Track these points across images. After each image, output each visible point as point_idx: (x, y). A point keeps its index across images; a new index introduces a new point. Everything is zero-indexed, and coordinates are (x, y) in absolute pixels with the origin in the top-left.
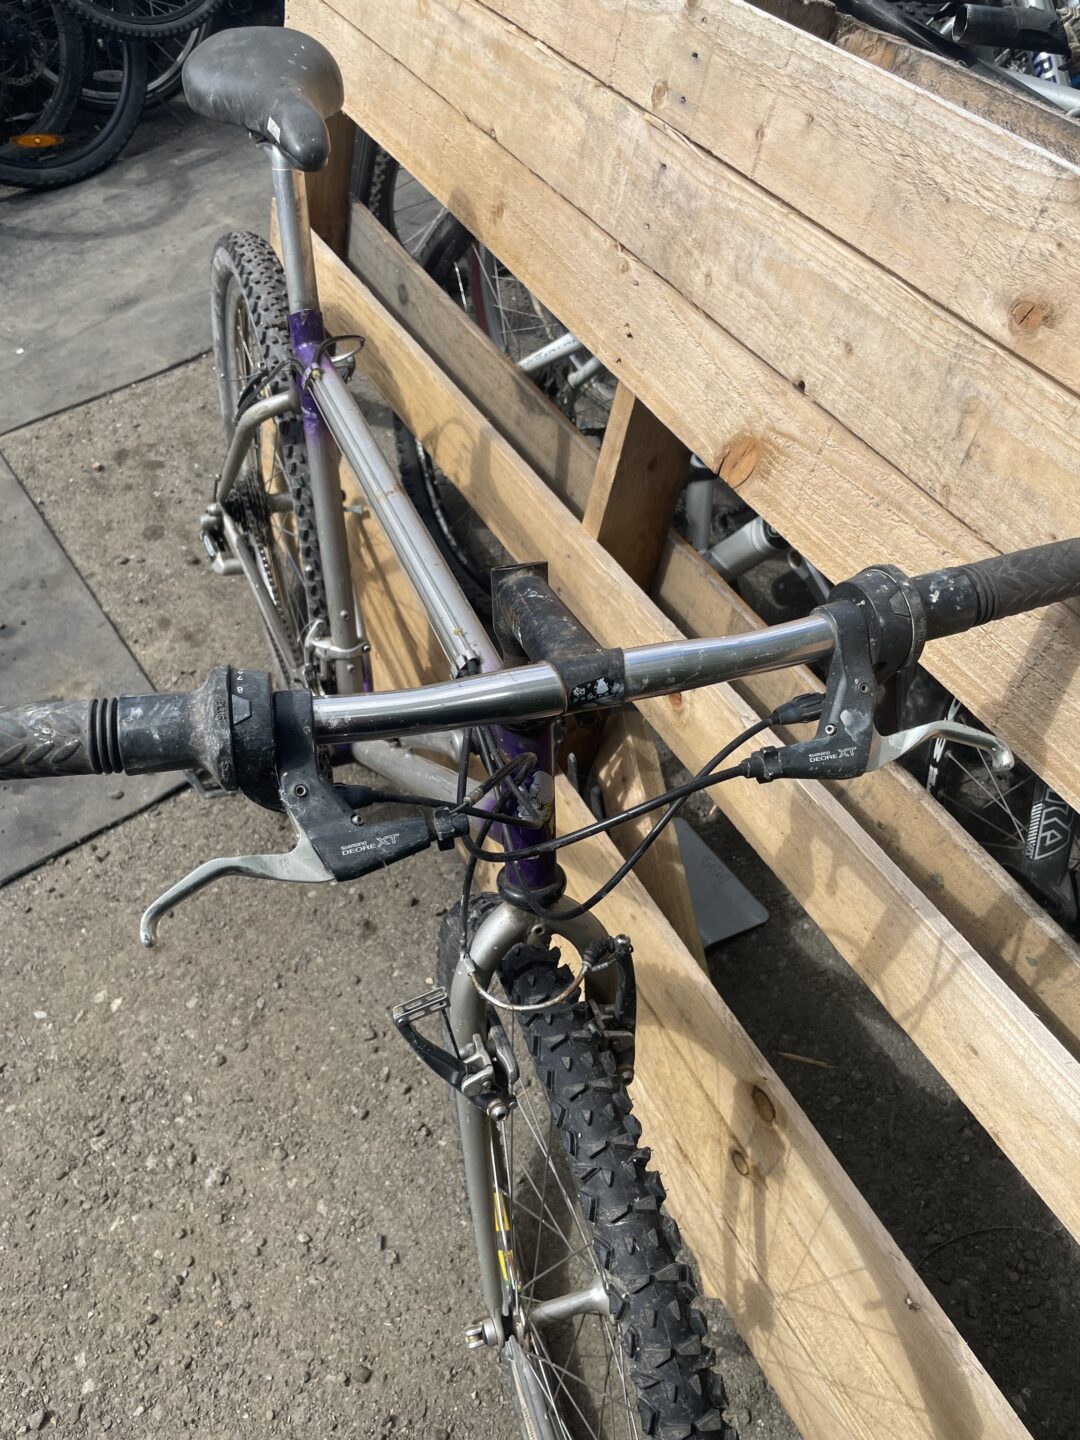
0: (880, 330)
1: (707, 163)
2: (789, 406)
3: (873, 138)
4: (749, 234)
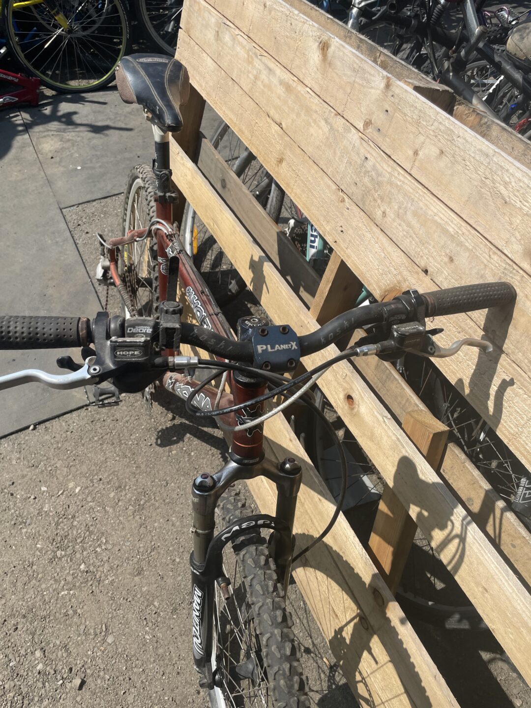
0: (467, 254)
1: (388, 161)
2: (419, 279)
3: (472, 167)
4: (406, 198)
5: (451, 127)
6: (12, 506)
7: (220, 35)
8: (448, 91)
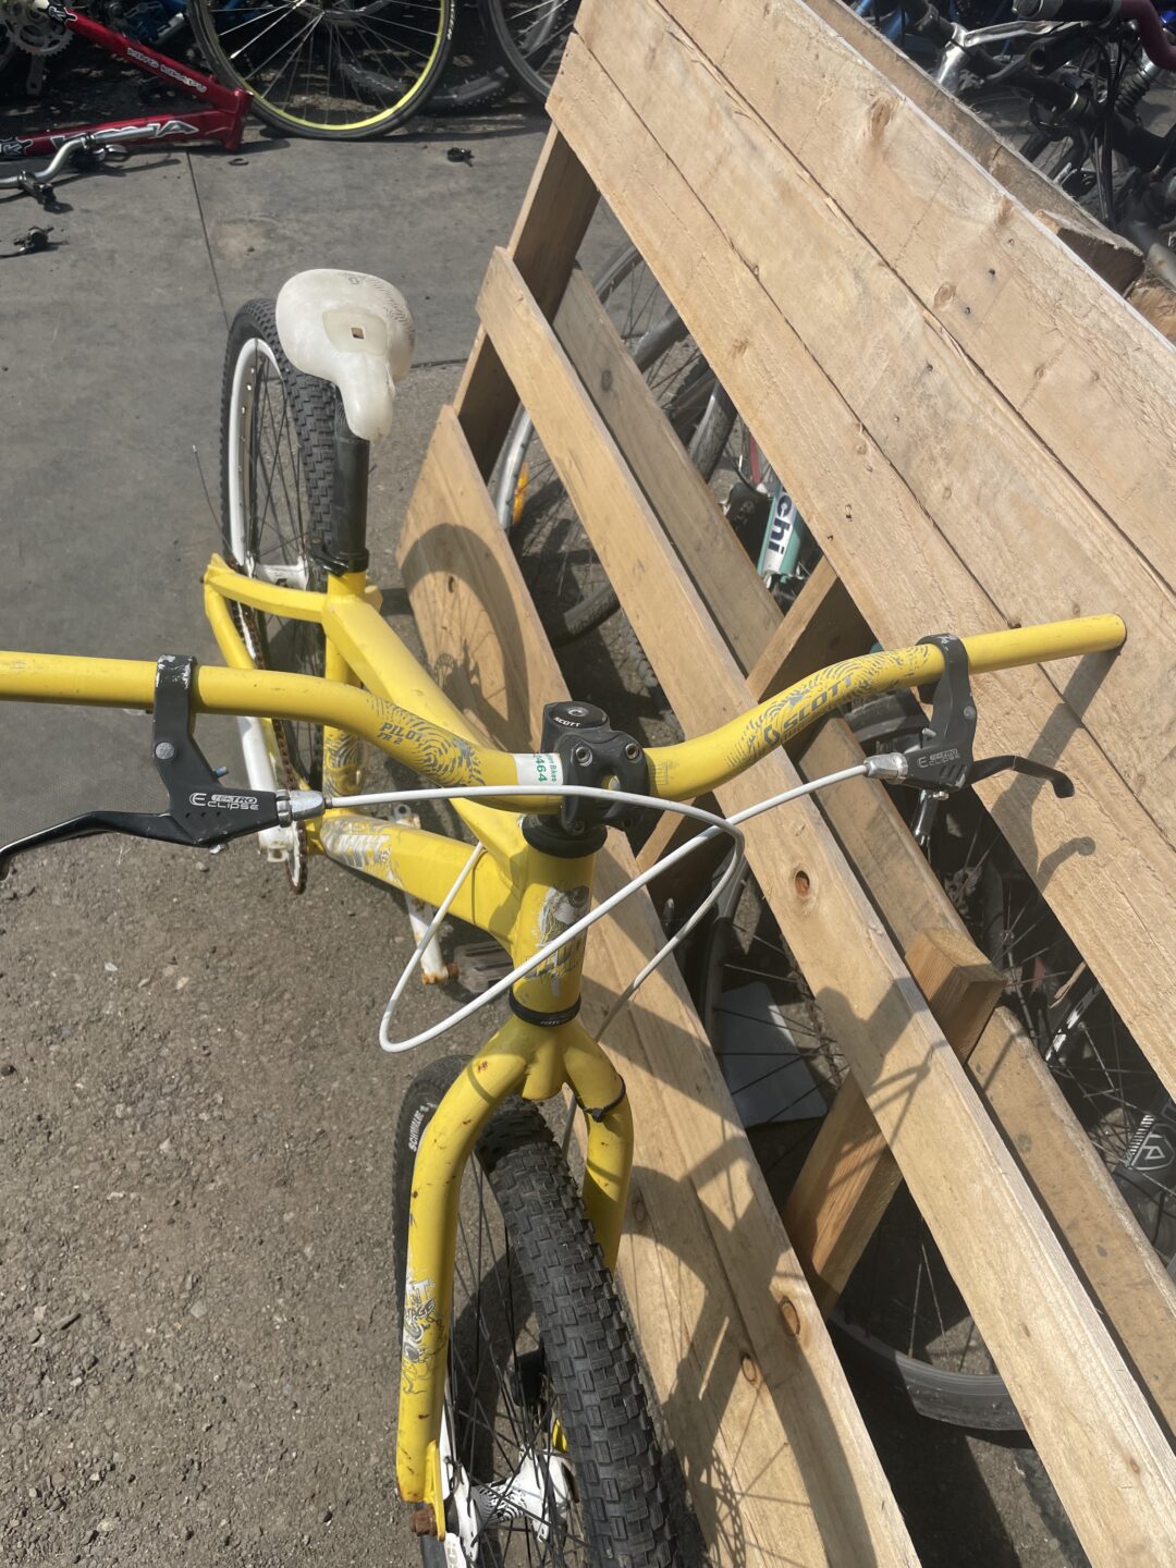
0: (1113, 603)
1: (976, 380)
3: (1154, 419)
4: (1002, 464)
5: (1126, 327)
6: (37, 992)
7: (658, 58)
8: (1130, 252)
